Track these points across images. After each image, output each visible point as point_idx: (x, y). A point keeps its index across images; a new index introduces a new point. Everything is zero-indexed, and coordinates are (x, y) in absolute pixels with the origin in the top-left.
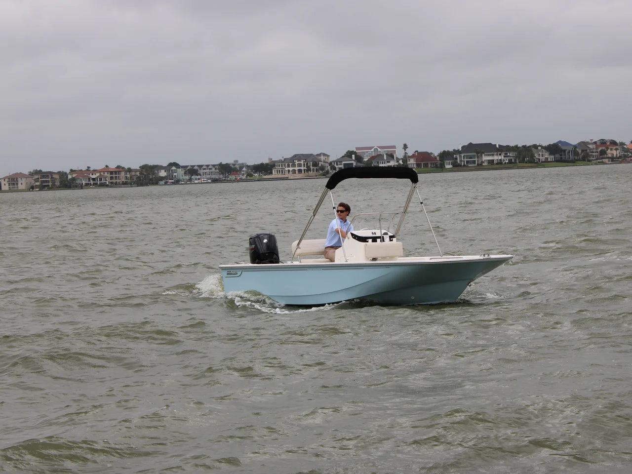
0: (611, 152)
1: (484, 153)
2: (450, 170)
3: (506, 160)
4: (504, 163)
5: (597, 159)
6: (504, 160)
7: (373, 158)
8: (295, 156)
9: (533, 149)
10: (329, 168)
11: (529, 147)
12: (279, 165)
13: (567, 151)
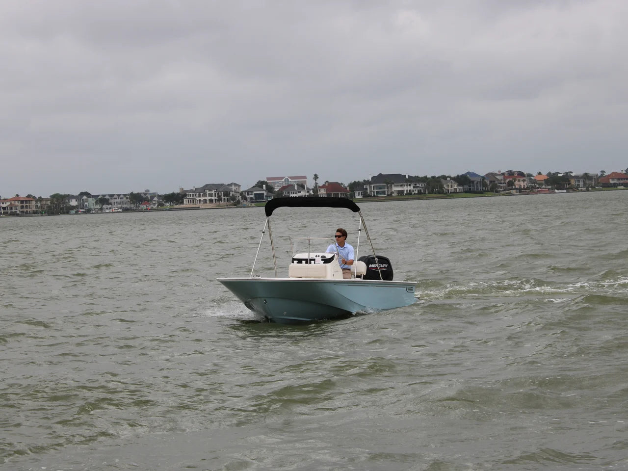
0: (519, 183)
1: (393, 184)
3: (416, 190)
4: (413, 193)
5: (504, 190)
6: (413, 191)
7: (284, 188)
8: (207, 185)
9: (442, 180)
10: (240, 197)
11: (438, 177)
12: (190, 195)
13: (475, 183)
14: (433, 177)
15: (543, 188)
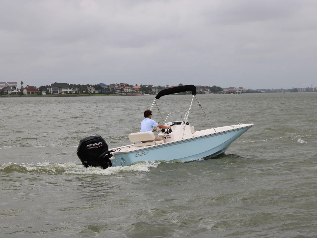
0: (126, 90)
1: (62, 88)
2: (44, 96)
4: (72, 93)
5: (119, 93)
6: (73, 92)
7: (5, 88)
9: (87, 87)
11: (85, 85)
13: (104, 88)
14: (83, 85)
15: (138, 93)
